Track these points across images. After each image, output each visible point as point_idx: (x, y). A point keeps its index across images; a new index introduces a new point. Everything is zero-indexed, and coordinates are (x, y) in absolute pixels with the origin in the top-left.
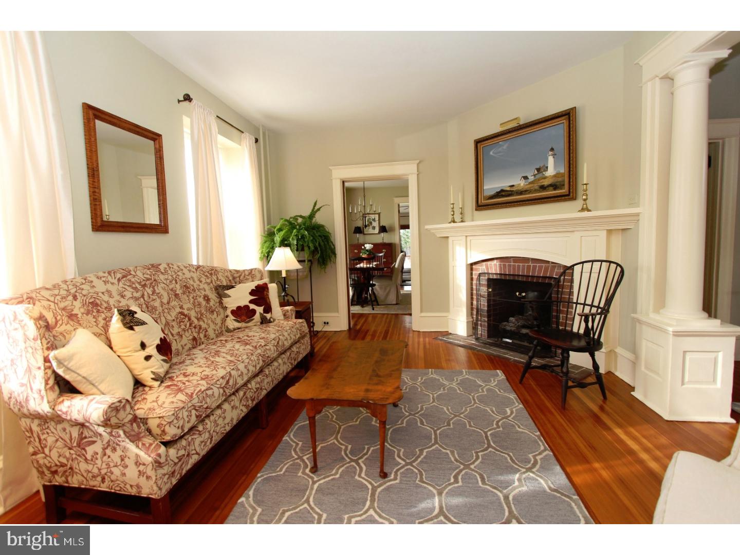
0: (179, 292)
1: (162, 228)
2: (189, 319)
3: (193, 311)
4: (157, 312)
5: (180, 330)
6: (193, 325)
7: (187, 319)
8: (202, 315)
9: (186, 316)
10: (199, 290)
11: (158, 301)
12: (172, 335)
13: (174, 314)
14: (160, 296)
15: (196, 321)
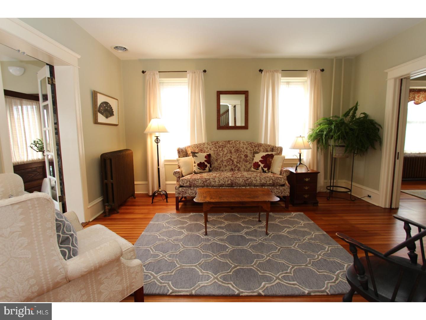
0: (232, 151)
1: (246, 127)
2: (233, 161)
3: (236, 159)
4: (220, 156)
5: (227, 164)
6: (234, 164)
7: (232, 161)
8: (240, 161)
9: (231, 160)
10: (243, 152)
11: (222, 153)
12: (223, 165)
13: (226, 158)
14: (224, 151)
15: (236, 163)
